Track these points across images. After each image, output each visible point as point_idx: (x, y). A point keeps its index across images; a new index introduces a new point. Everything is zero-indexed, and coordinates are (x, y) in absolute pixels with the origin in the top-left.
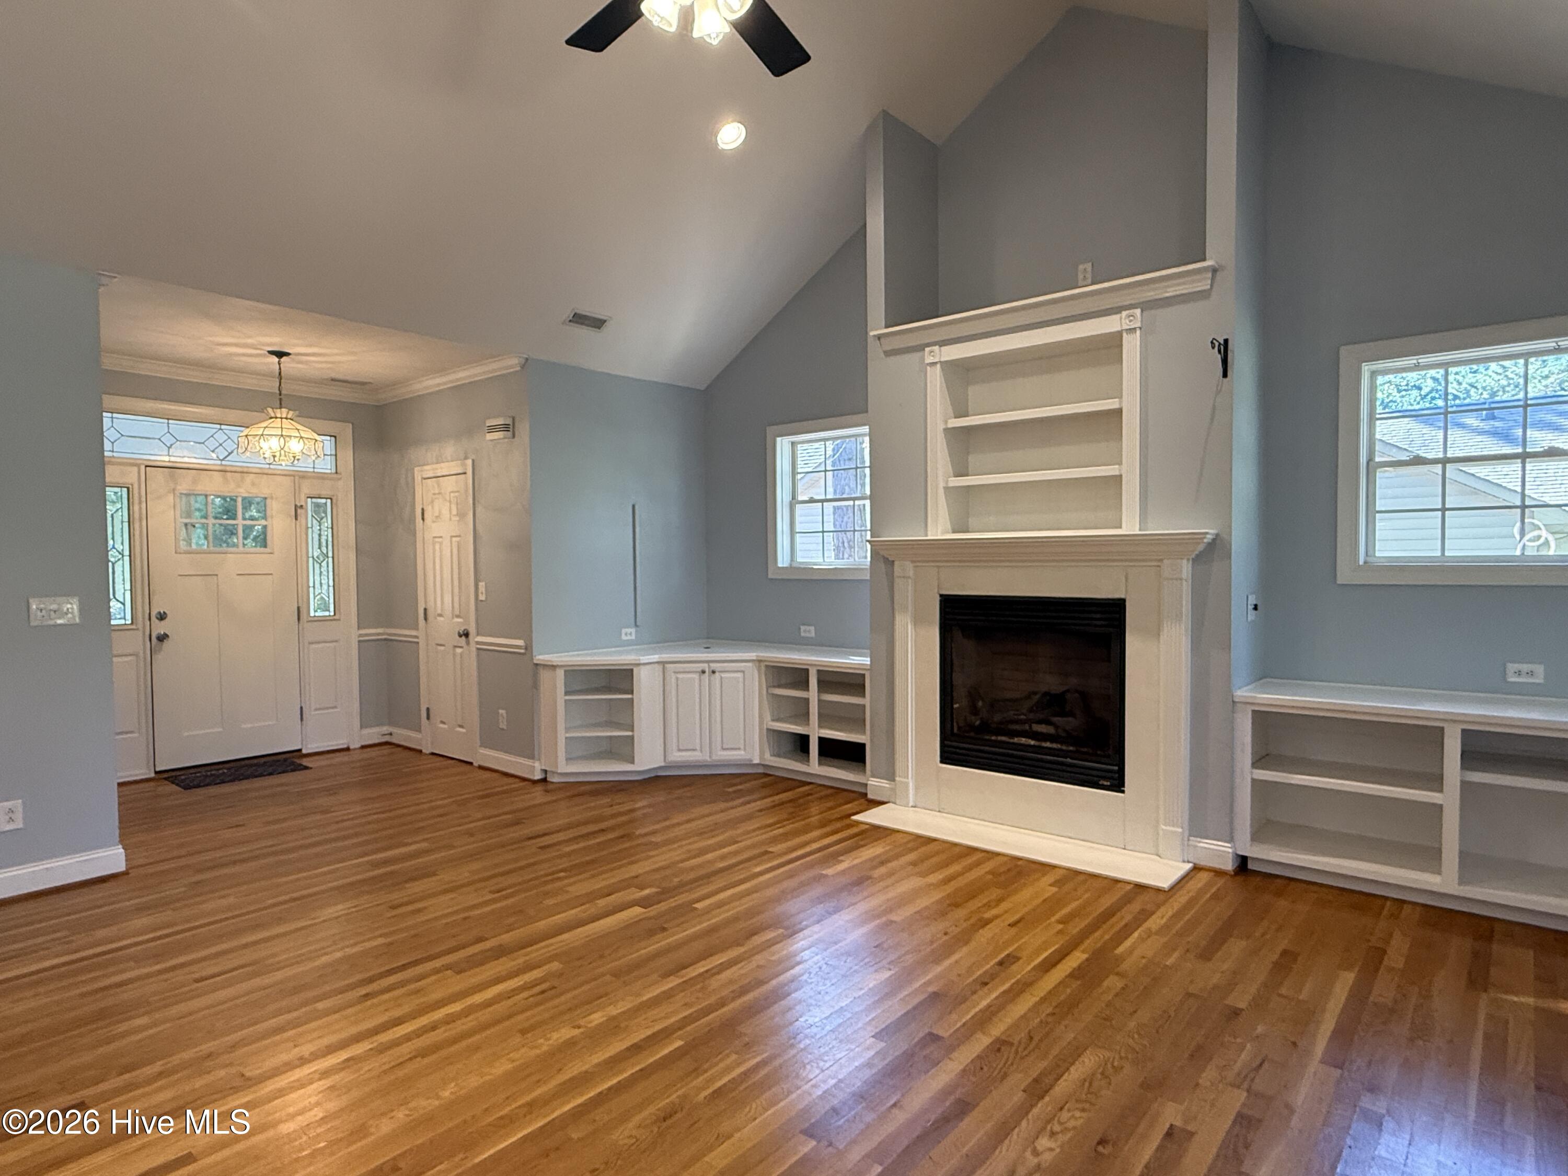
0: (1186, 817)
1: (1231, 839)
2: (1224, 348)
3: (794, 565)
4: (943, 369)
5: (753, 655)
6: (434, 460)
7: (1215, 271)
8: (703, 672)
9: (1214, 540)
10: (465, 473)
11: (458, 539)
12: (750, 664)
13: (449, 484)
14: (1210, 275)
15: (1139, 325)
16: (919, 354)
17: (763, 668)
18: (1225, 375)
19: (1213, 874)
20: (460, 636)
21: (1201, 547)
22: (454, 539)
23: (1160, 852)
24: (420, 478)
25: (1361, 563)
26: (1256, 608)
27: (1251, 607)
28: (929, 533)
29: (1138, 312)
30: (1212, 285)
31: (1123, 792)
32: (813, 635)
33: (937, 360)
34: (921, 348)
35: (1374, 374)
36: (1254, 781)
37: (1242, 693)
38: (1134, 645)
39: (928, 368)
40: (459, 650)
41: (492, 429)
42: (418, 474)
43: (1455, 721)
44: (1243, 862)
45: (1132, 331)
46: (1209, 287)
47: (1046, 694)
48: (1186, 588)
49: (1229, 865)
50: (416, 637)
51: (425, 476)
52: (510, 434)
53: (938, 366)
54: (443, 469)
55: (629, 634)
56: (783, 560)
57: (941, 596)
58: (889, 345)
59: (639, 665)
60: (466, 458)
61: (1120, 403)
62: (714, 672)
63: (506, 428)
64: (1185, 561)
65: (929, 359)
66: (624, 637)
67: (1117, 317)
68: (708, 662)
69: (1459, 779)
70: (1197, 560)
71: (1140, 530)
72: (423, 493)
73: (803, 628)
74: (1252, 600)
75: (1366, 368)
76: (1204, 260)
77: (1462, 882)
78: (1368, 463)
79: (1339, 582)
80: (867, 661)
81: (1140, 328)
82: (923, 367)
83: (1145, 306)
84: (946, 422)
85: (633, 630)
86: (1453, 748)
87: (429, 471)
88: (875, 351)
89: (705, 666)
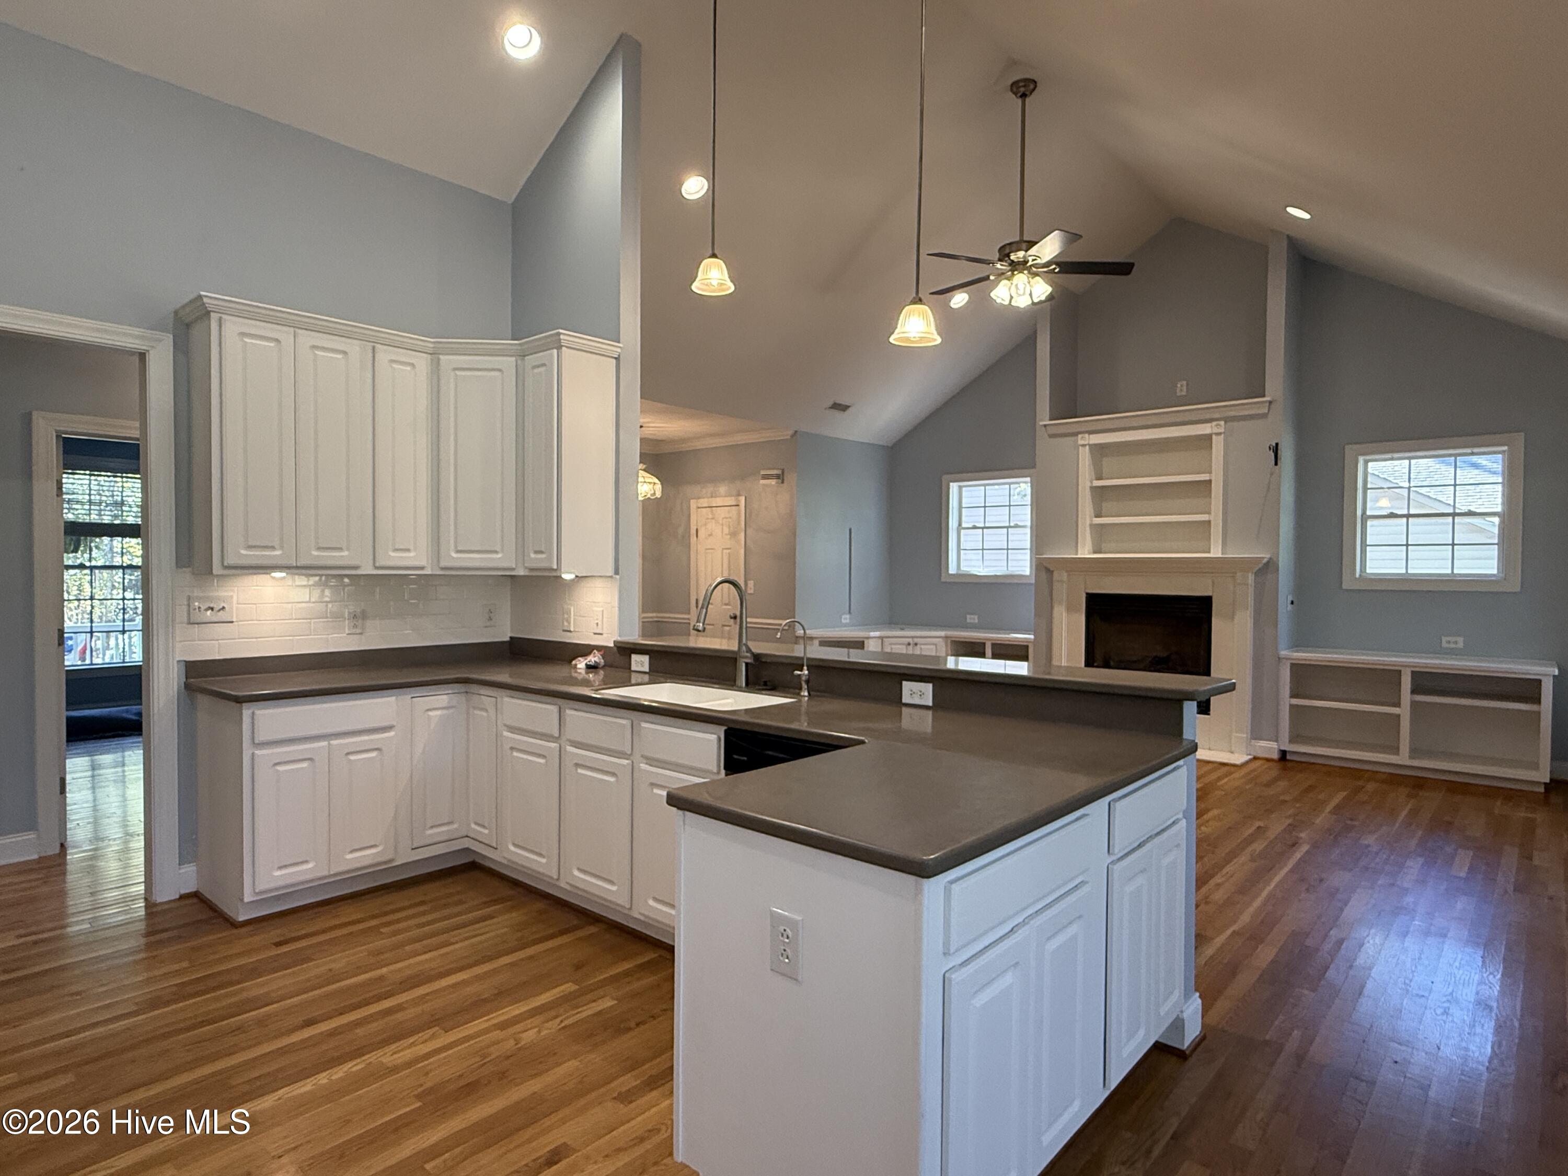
0: (1249, 728)
1: (1277, 741)
2: (1276, 449)
3: (960, 572)
4: (1090, 449)
5: (943, 633)
6: (709, 495)
7: (1270, 402)
8: (909, 644)
9: (1268, 562)
10: (738, 505)
11: (728, 551)
12: (940, 640)
13: (721, 513)
14: (1268, 404)
15: (1223, 430)
16: (1073, 438)
17: (949, 641)
18: (1276, 464)
19: (1264, 761)
20: (731, 618)
21: (1260, 566)
22: (725, 551)
23: (1233, 749)
24: (695, 507)
25: (1357, 576)
26: (1292, 603)
27: (1289, 602)
28: (1079, 551)
29: (1222, 423)
30: (1269, 411)
31: (1209, 714)
32: (976, 621)
33: (1086, 443)
34: (1076, 434)
35: (1366, 462)
36: (1291, 706)
37: (1284, 653)
38: (1217, 624)
39: (1080, 448)
40: (727, 628)
41: (765, 477)
42: (693, 504)
43: (1406, 666)
44: (1283, 753)
45: (1218, 434)
46: (1266, 411)
47: (1156, 657)
48: (1251, 590)
49: (1275, 756)
50: (689, 619)
51: (700, 505)
52: (780, 481)
53: (1087, 447)
54: (718, 501)
55: (846, 619)
56: (952, 570)
57: (1087, 594)
58: (1052, 431)
59: (868, 638)
60: (739, 495)
61: (1210, 476)
62: (916, 644)
63: (777, 477)
64: (1250, 574)
65: (1081, 442)
66: (843, 621)
67: (1209, 425)
68: (913, 637)
69: (1409, 699)
70: (1257, 574)
71: (1222, 554)
72: (697, 518)
73: (968, 616)
74: (1290, 598)
75: (1361, 460)
76: (1264, 396)
77: (1410, 758)
78: (1362, 516)
79: (1344, 587)
80: (1032, 637)
81: (1224, 433)
82: (1077, 447)
83: (1227, 420)
84: (1091, 482)
85: (848, 616)
86: (1406, 682)
87: (704, 502)
88: (1041, 434)
89: (910, 640)
